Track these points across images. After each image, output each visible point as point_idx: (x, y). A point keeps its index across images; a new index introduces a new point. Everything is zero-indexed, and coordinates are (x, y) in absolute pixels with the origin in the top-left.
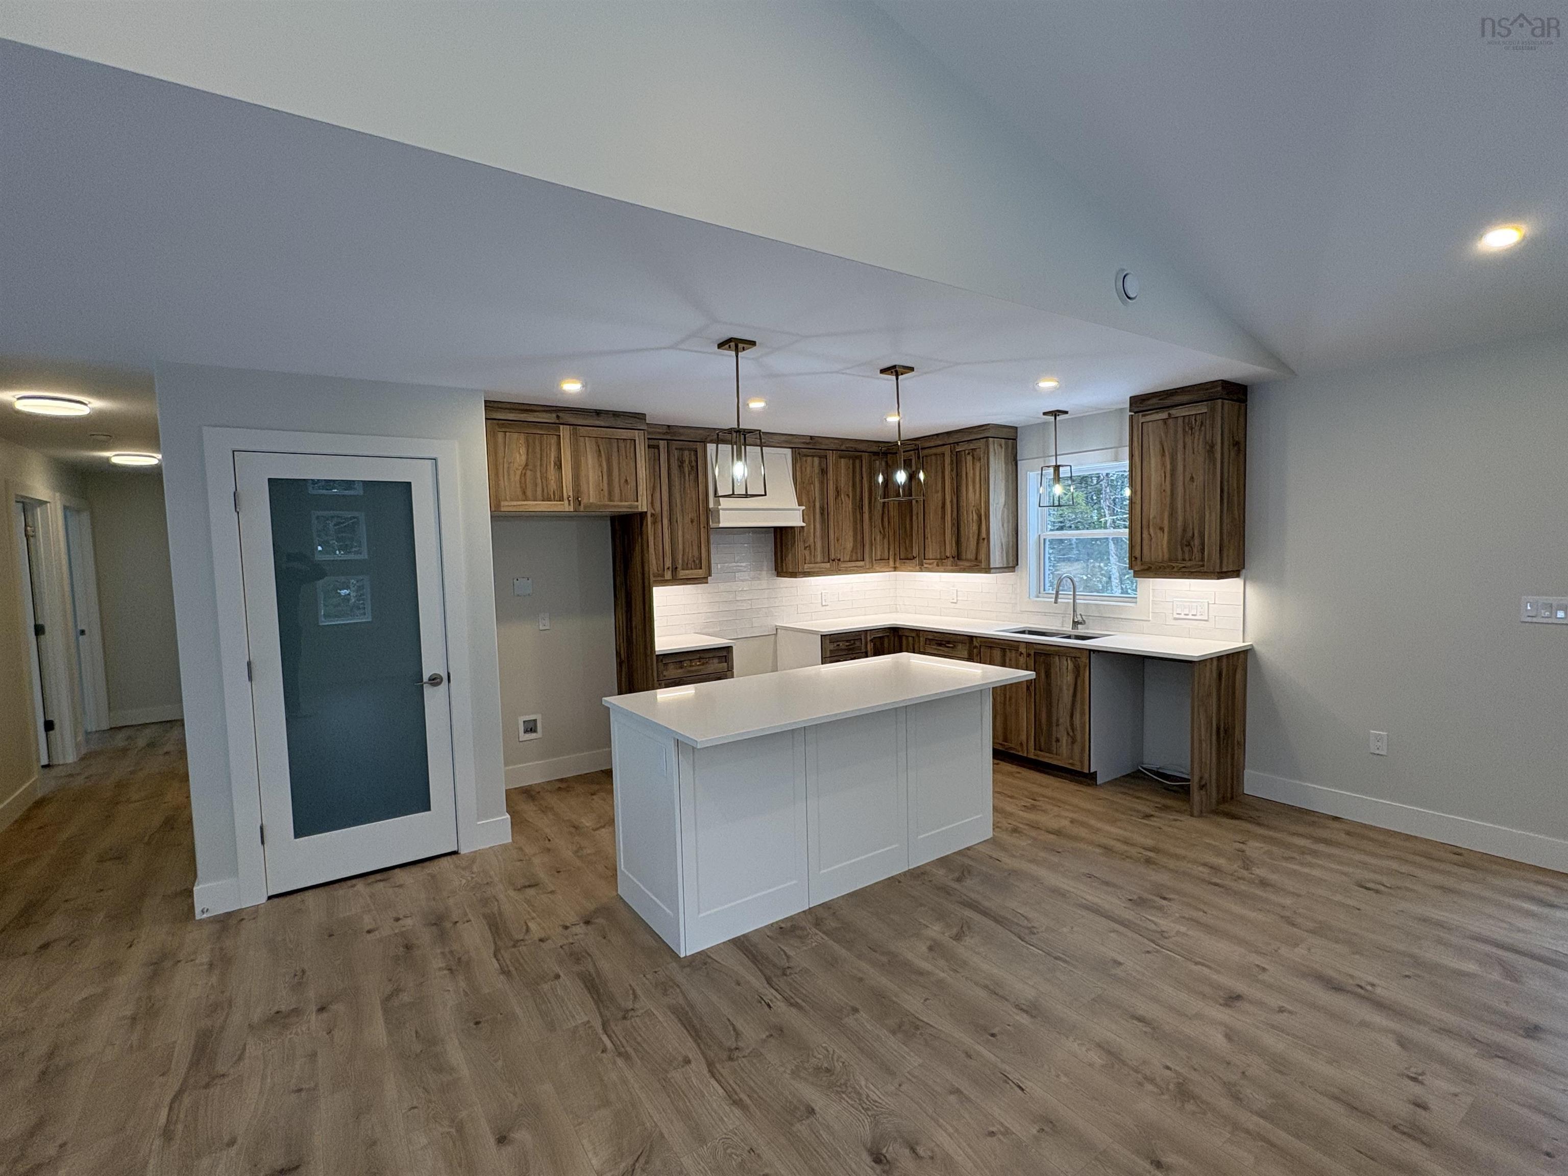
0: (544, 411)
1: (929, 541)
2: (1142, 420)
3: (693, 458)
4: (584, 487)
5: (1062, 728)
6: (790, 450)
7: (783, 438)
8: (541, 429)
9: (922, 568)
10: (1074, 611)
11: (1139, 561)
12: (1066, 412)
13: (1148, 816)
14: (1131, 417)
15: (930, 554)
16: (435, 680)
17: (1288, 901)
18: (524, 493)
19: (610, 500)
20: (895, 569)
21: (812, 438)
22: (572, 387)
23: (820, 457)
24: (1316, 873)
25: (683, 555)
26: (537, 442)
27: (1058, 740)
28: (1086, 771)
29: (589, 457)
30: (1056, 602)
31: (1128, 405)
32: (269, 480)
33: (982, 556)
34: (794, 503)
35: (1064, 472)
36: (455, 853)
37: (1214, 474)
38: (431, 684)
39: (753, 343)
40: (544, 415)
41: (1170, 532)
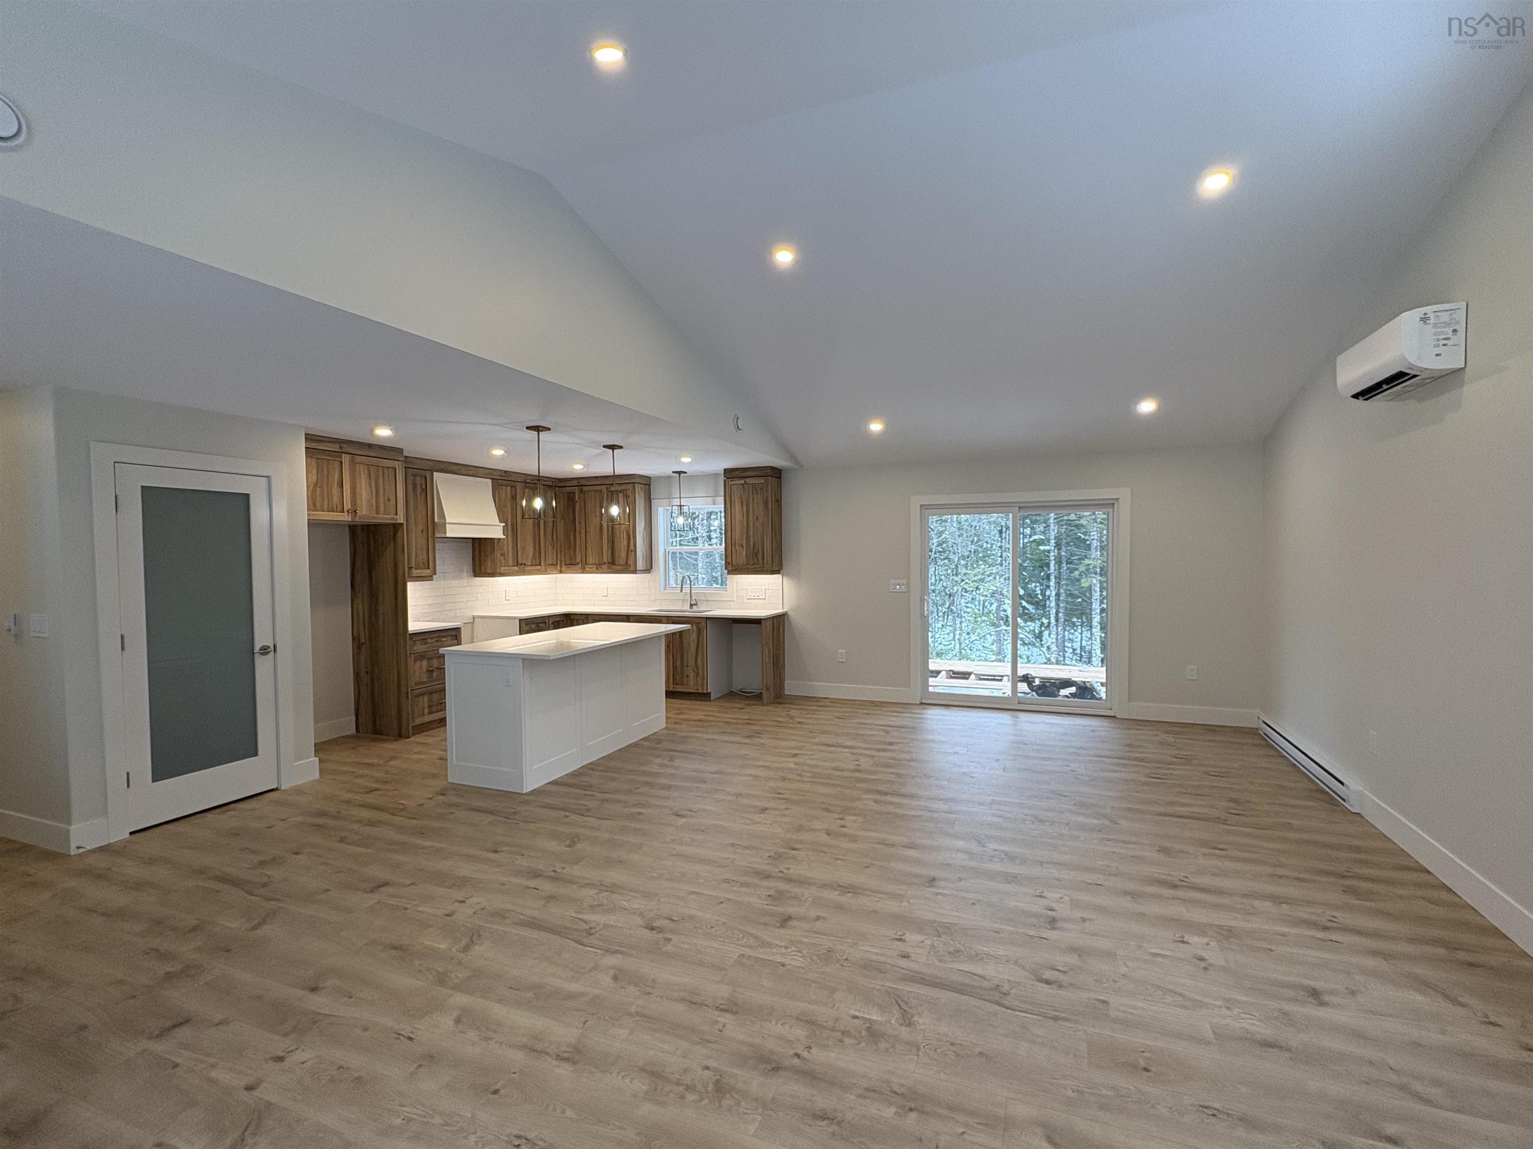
0: (330, 442)
1: (589, 552)
2: (731, 483)
3: (423, 482)
4: (359, 503)
5: (690, 668)
6: (490, 480)
7: (487, 471)
8: (329, 456)
9: (583, 571)
10: (691, 597)
11: (730, 566)
12: (686, 473)
13: (742, 709)
14: (725, 480)
15: (590, 560)
16: (265, 651)
17: (811, 726)
18: (314, 505)
19: (377, 513)
20: (561, 572)
21: (506, 472)
22: (383, 432)
23: (512, 487)
24: (820, 717)
25: (416, 558)
26: (325, 466)
27: (688, 676)
28: (705, 692)
29: (363, 480)
30: (681, 591)
31: (723, 472)
32: (143, 487)
33: (631, 562)
34: (496, 520)
35: (685, 509)
36: (277, 789)
37: (768, 518)
38: (261, 653)
39: (549, 429)
40: (331, 445)
41: (746, 548)
